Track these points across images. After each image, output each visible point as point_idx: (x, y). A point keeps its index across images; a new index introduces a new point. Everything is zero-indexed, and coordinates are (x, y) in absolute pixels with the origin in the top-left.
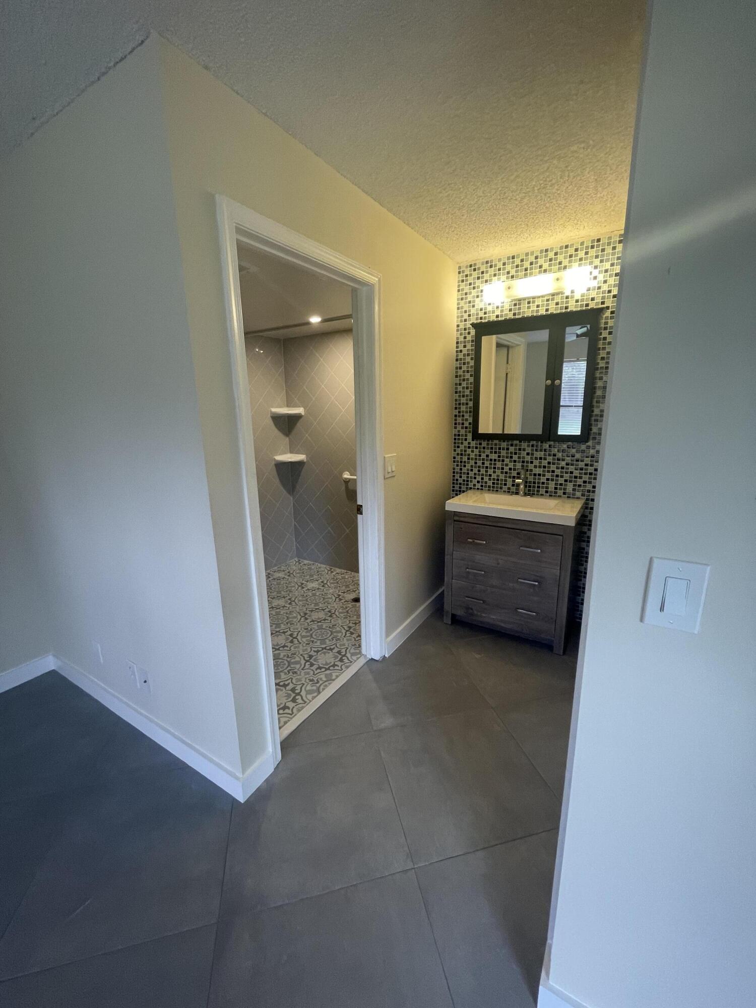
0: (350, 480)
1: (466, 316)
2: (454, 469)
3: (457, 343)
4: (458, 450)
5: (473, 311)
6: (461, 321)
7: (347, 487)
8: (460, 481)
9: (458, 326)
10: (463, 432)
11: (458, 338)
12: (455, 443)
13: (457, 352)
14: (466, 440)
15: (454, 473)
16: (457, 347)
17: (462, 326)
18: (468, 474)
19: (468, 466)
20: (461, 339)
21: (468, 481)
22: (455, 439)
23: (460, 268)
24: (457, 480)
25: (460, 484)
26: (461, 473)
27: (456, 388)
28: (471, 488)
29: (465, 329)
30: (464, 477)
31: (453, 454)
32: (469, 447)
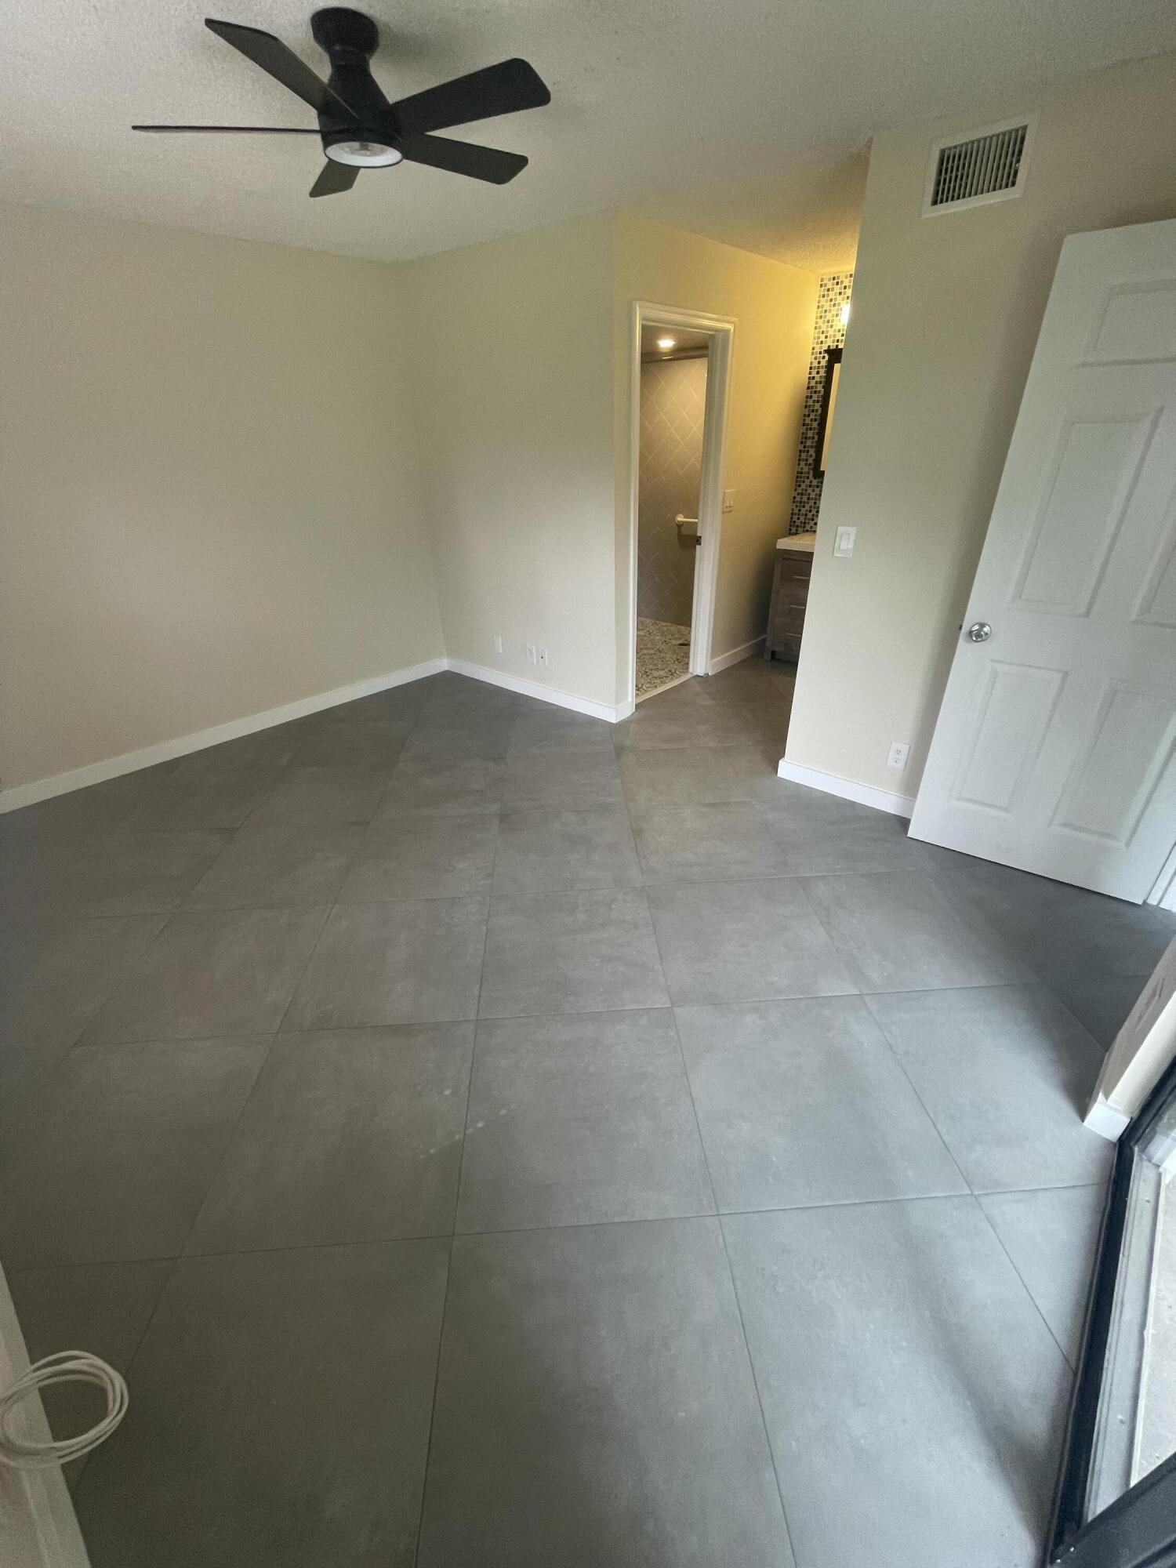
0: (683, 522)
1: (822, 338)
2: (793, 510)
3: (811, 368)
4: (799, 490)
5: (831, 332)
6: (817, 343)
7: (679, 530)
8: (798, 523)
9: (813, 349)
10: (806, 469)
11: (811, 363)
12: (797, 482)
13: (809, 378)
14: (808, 478)
15: (792, 514)
16: (810, 373)
17: (817, 350)
18: (806, 515)
19: (807, 507)
20: (815, 364)
21: (805, 523)
22: (797, 477)
23: (822, 280)
24: (795, 522)
25: (797, 526)
26: (799, 515)
27: (804, 420)
28: (807, 531)
29: (820, 353)
30: (802, 519)
31: (794, 494)
32: (810, 486)
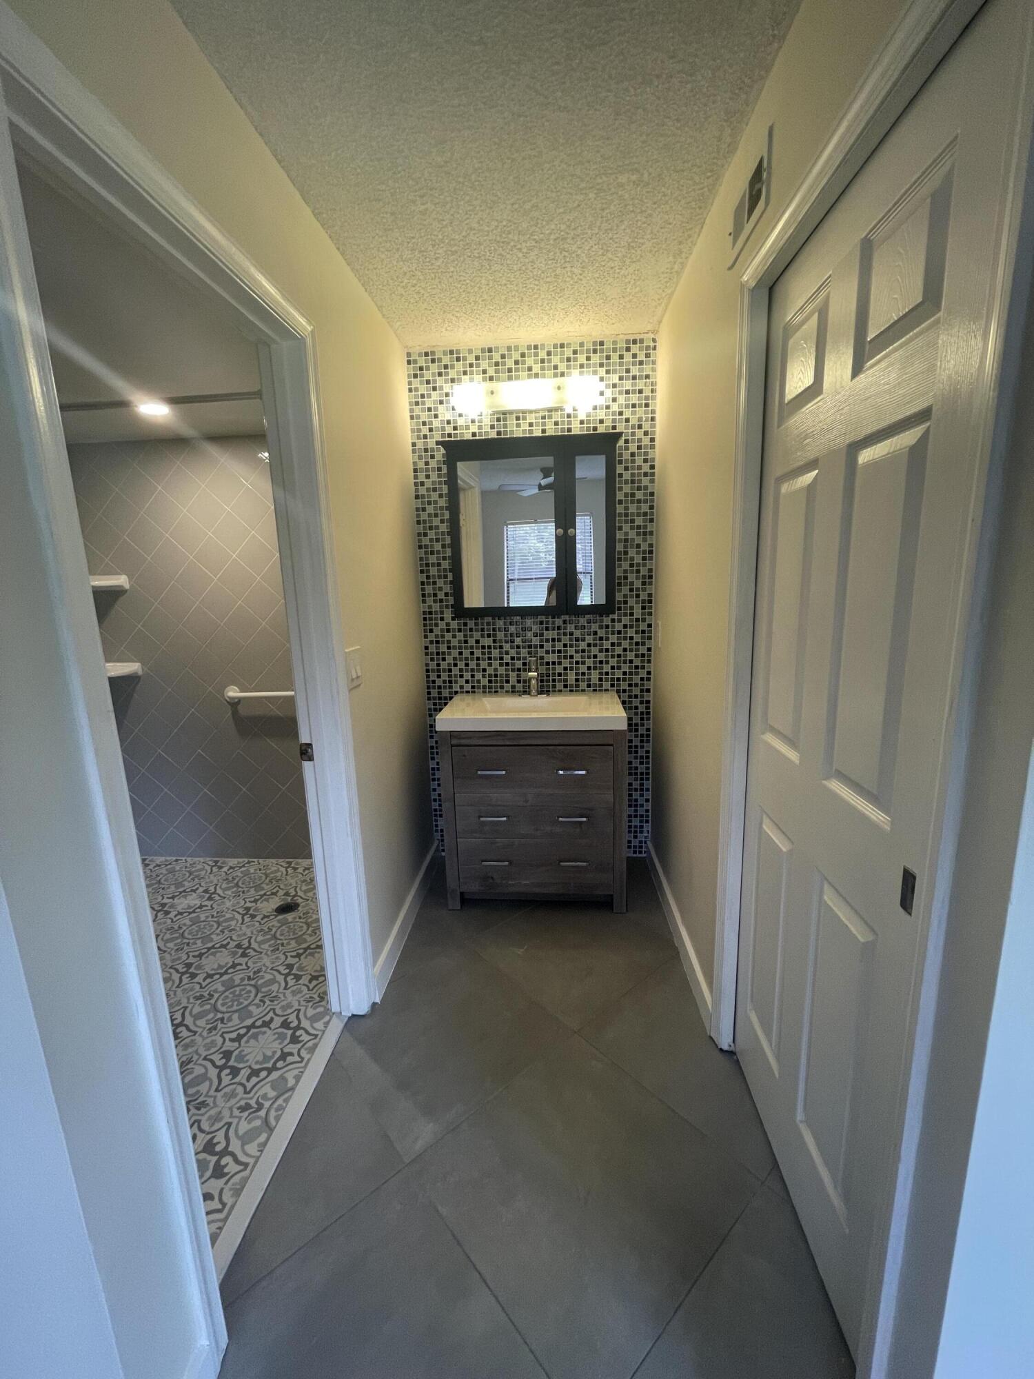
0: (240, 700)
1: (425, 430)
2: (427, 665)
3: (415, 471)
4: (432, 637)
5: (436, 423)
6: (419, 438)
7: (235, 713)
8: (439, 682)
9: (414, 444)
10: (436, 607)
11: (415, 463)
12: (425, 625)
13: (416, 484)
14: (442, 619)
15: (428, 671)
16: (416, 477)
17: (420, 444)
18: (450, 670)
19: (449, 659)
20: (421, 465)
21: (450, 682)
22: (425, 619)
23: (409, 355)
24: (434, 682)
25: (439, 687)
26: (439, 671)
27: (420, 541)
28: (456, 693)
29: (426, 450)
30: (445, 676)
31: (424, 642)
32: (448, 631)
